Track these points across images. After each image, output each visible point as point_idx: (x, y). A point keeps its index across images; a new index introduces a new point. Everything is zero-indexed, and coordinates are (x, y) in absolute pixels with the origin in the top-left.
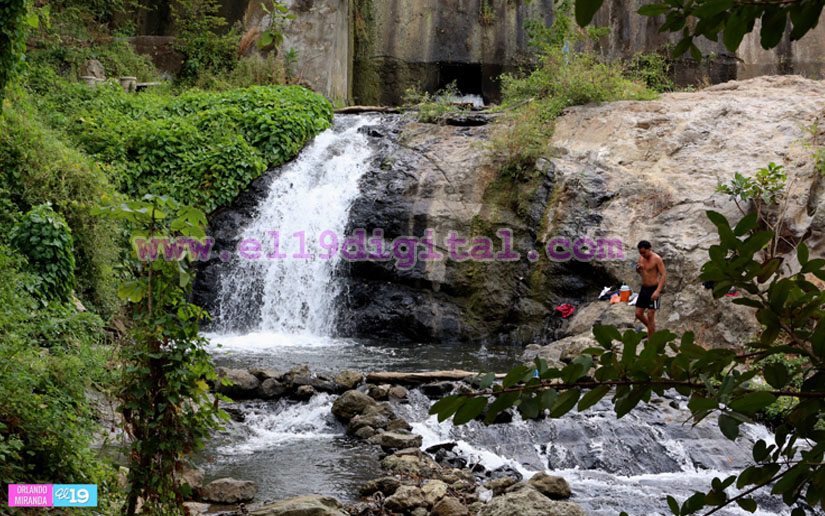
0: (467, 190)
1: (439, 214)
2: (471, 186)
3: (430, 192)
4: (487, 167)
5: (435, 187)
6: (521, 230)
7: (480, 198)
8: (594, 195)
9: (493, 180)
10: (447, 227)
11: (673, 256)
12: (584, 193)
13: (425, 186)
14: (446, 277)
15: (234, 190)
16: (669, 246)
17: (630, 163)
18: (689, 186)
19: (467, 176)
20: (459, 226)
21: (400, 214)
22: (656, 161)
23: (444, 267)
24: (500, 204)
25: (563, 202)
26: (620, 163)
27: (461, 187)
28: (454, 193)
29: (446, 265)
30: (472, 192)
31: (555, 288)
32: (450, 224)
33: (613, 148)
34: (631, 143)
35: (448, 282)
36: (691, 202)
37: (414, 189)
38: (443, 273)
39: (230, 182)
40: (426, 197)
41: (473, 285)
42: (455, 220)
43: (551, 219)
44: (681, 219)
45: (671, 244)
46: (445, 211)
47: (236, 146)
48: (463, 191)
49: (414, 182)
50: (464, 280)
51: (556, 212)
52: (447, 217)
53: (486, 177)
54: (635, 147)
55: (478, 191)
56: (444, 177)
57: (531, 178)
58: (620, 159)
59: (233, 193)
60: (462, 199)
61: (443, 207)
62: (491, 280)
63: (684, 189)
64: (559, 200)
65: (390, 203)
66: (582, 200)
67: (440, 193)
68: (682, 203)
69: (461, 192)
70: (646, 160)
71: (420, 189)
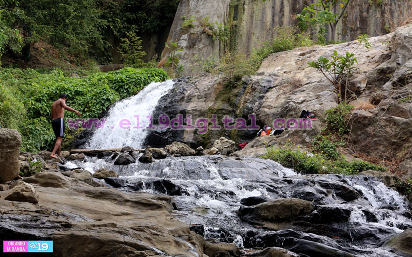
0: (208, 96)
1: (192, 108)
2: (210, 94)
3: (190, 99)
4: (219, 83)
5: (193, 96)
6: (230, 111)
7: (214, 99)
8: (264, 87)
9: (221, 89)
10: (196, 115)
11: (291, 107)
12: (260, 87)
13: (188, 96)
14: (193, 139)
15: (100, 110)
16: (291, 103)
17: (290, 72)
18: (313, 76)
19: (209, 89)
20: (202, 113)
21: (174, 111)
22: (303, 69)
23: (193, 135)
24: (223, 100)
25: (250, 93)
26: (285, 72)
27: (205, 95)
28: (202, 98)
29: (194, 134)
30: (210, 97)
31: (241, 136)
32: (197, 113)
33: (283, 66)
34: (293, 63)
35: (194, 142)
36: (312, 83)
37: (183, 98)
38: (192, 138)
39: (97, 107)
40: (188, 102)
41: (206, 142)
42: (200, 111)
43: (242, 102)
44: (303, 91)
45: (293, 101)
46: (195, 107)
47: (103, 89)
48: (206, 97)
49: (183, 95)
50: (202, 140)
51: (245, 98)
52: (196, 110)
53: (218, 88)
54: (295, 64)
55: (213, 95)
56: (198, 91)
57: (238, 85)
58: (285, 71)
59: (98, 111)
60: (205, 101)
61: (195, 105)
62: (214, 138)
63: (310, 78)
64: (247, 92)
65: (170, 107)
66: (258, 90)
67: (195, 99)
68: (307, 84)
69: (205, 97)
70: (299, 69)
71: (186, 98)
